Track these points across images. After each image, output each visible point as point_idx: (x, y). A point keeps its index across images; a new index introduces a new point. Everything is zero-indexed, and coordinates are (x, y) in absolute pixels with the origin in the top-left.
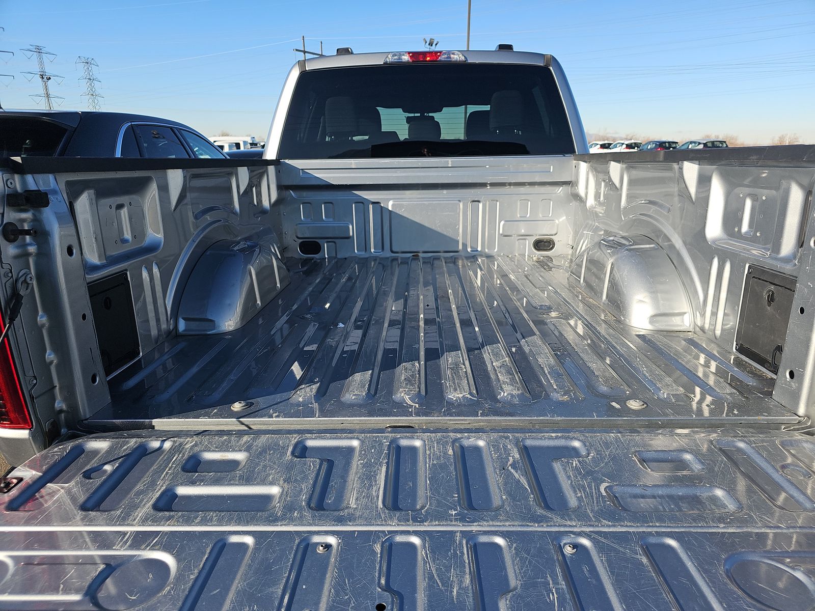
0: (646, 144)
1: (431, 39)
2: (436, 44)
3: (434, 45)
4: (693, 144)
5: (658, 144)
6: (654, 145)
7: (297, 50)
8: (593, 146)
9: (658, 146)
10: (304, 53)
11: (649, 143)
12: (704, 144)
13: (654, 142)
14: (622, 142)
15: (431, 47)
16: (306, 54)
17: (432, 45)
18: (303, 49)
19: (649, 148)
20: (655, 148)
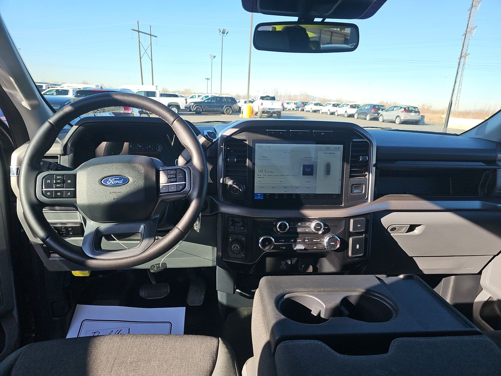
0: (364, 105)
1: (223, 29)
2: (227, 33)
3: (225, 33)
4: (397, 108)
5: (372, 106)
6: (369, 107)
7: (133, 30)
8: (328, 105)
9: (372, 108)
10: (139, 32)
11: (366, 105)
12: (404, 108)
13: (369, 105)
14: (348, 103)
15: (223, 35)
16: (139, 33)
17: (224, 33)
18: (138, 30)
19: (366, 108)
20: (369, 109)
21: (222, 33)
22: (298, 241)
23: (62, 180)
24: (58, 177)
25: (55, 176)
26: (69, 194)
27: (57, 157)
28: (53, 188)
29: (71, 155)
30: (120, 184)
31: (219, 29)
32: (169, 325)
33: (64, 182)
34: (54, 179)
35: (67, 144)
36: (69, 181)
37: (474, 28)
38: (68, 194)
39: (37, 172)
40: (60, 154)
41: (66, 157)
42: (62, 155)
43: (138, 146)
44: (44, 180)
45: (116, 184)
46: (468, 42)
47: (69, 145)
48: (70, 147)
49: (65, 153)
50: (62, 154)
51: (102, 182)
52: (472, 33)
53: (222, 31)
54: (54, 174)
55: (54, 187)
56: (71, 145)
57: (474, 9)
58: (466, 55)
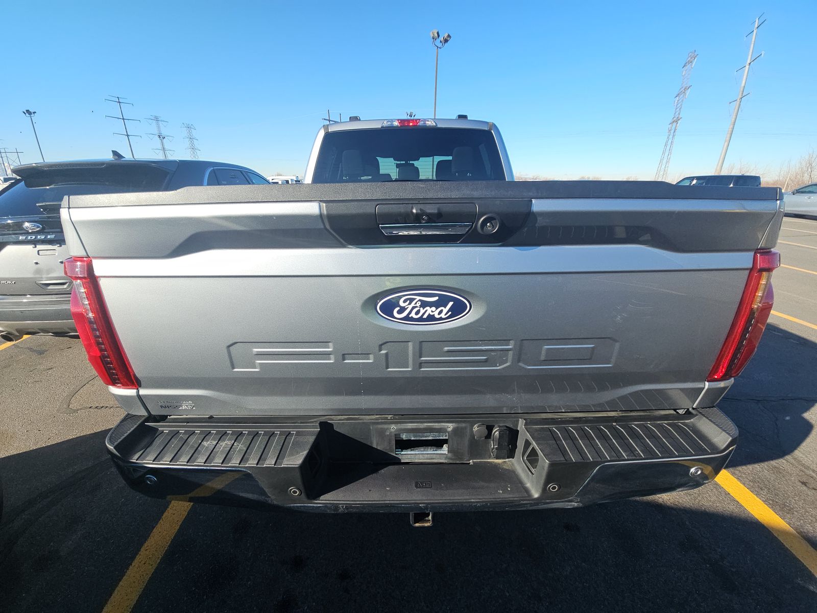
1: (410, 112)
7: (324, 119)
10: (328, 121)
17: (412, 115)
18: (328, 118)
31: (407, 113)
37: (688, 88)
52: (685, 94)
53: (409, 115)
57: (688, 66)
58: (678, 119)
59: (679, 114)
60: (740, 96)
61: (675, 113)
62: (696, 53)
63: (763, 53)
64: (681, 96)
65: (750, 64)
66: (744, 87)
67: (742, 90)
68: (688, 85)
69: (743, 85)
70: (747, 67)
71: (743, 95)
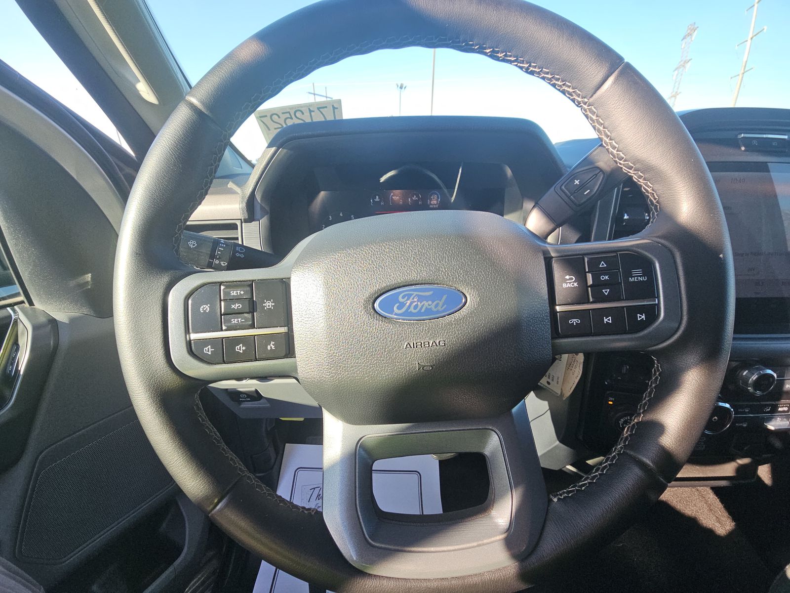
21: (400, 88)
22: (780, 409)
23: (247, 302)
24: (234, 293)
25: (222, 287)
26: (271, 346)
27: (233, 227)
28: (222, 330)
29: (264, 221)
30: (438, 312)
31: (397, 84)
32: (415, 477)
33: (252, 307)
34: (221, 300)
35: (252, 194)
36: (269, 304)
37: (688, 61)
38: (269, 348)
39: (165, 279)
40: (241, 220)
41: (255, 224)
42: (246, 221)
43: (392, 199)
44: (190, 302)
45: (422, 314)
46: (681, 79)
47: (258, 197)
48: (261, 201)
49: (251, 217)
50: (245, 219)
51: (376, 305)
52: (685, 68)
53: (399, 86)
54: (221, 283)
55: (224, 328)
56: (261, 199)
57: (688, 39)
58: (677, 94)
59: (678, 88)
60: (742, 71)
61: (674, 87)
62: (696, 26)
63: (766, 28)
64: (681, 70)
65: (752, 38)
66: (746, 62)
67: (744, 64)
68: (688, 58)
69: (745, 60)
70: (749, 41)
71: (746, 70)
